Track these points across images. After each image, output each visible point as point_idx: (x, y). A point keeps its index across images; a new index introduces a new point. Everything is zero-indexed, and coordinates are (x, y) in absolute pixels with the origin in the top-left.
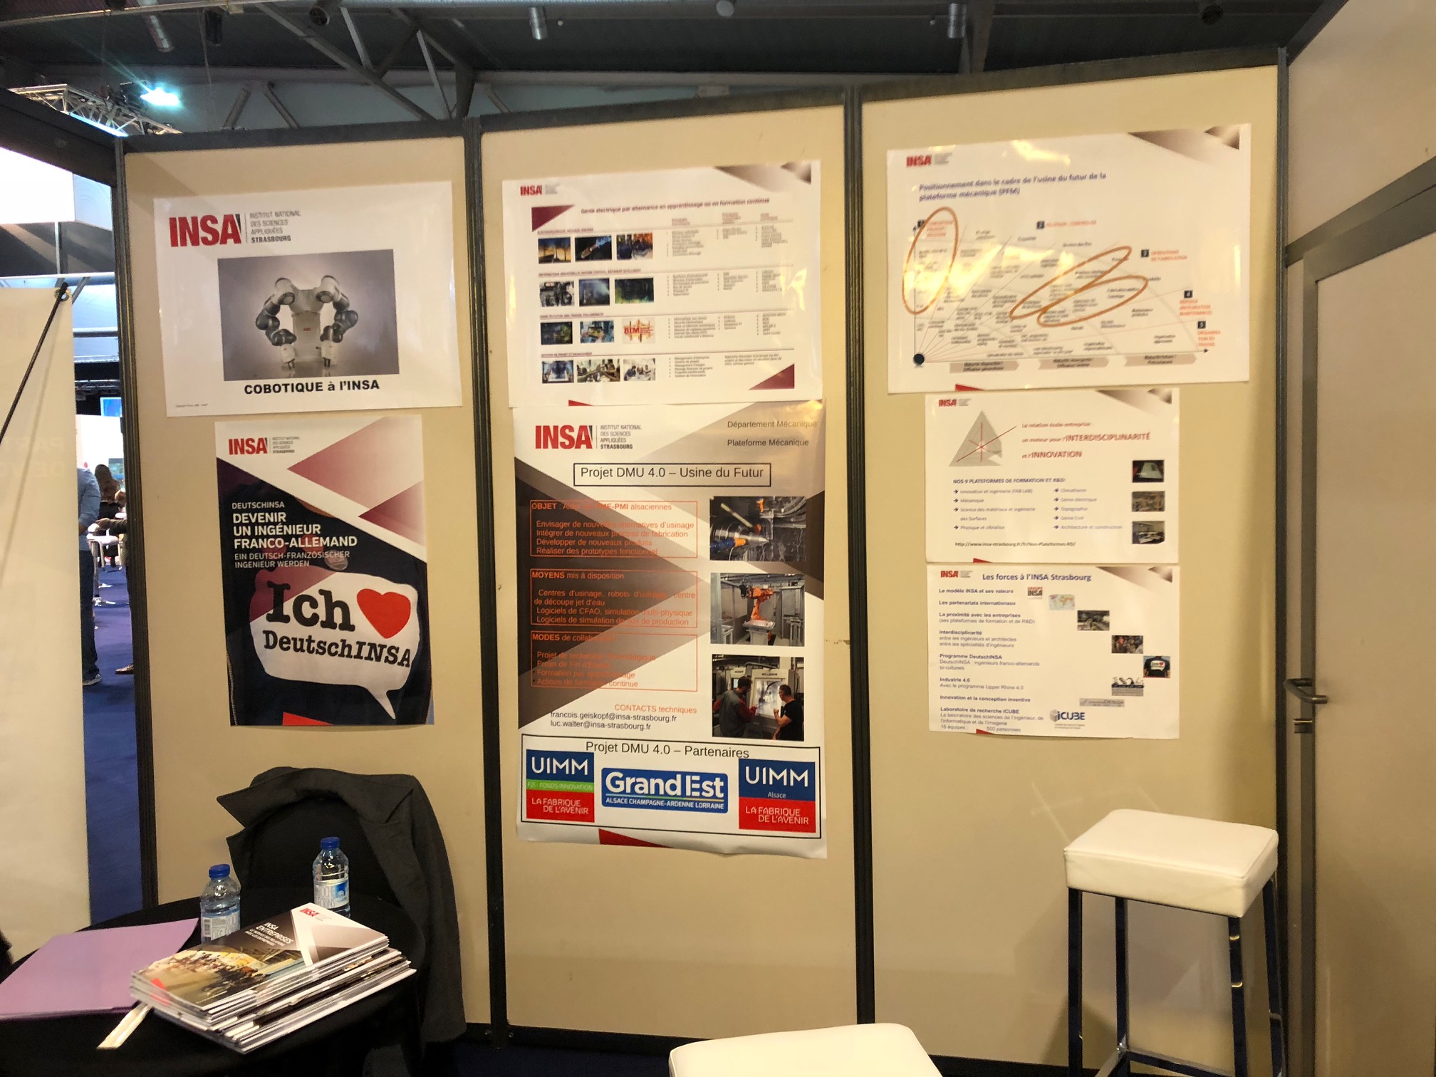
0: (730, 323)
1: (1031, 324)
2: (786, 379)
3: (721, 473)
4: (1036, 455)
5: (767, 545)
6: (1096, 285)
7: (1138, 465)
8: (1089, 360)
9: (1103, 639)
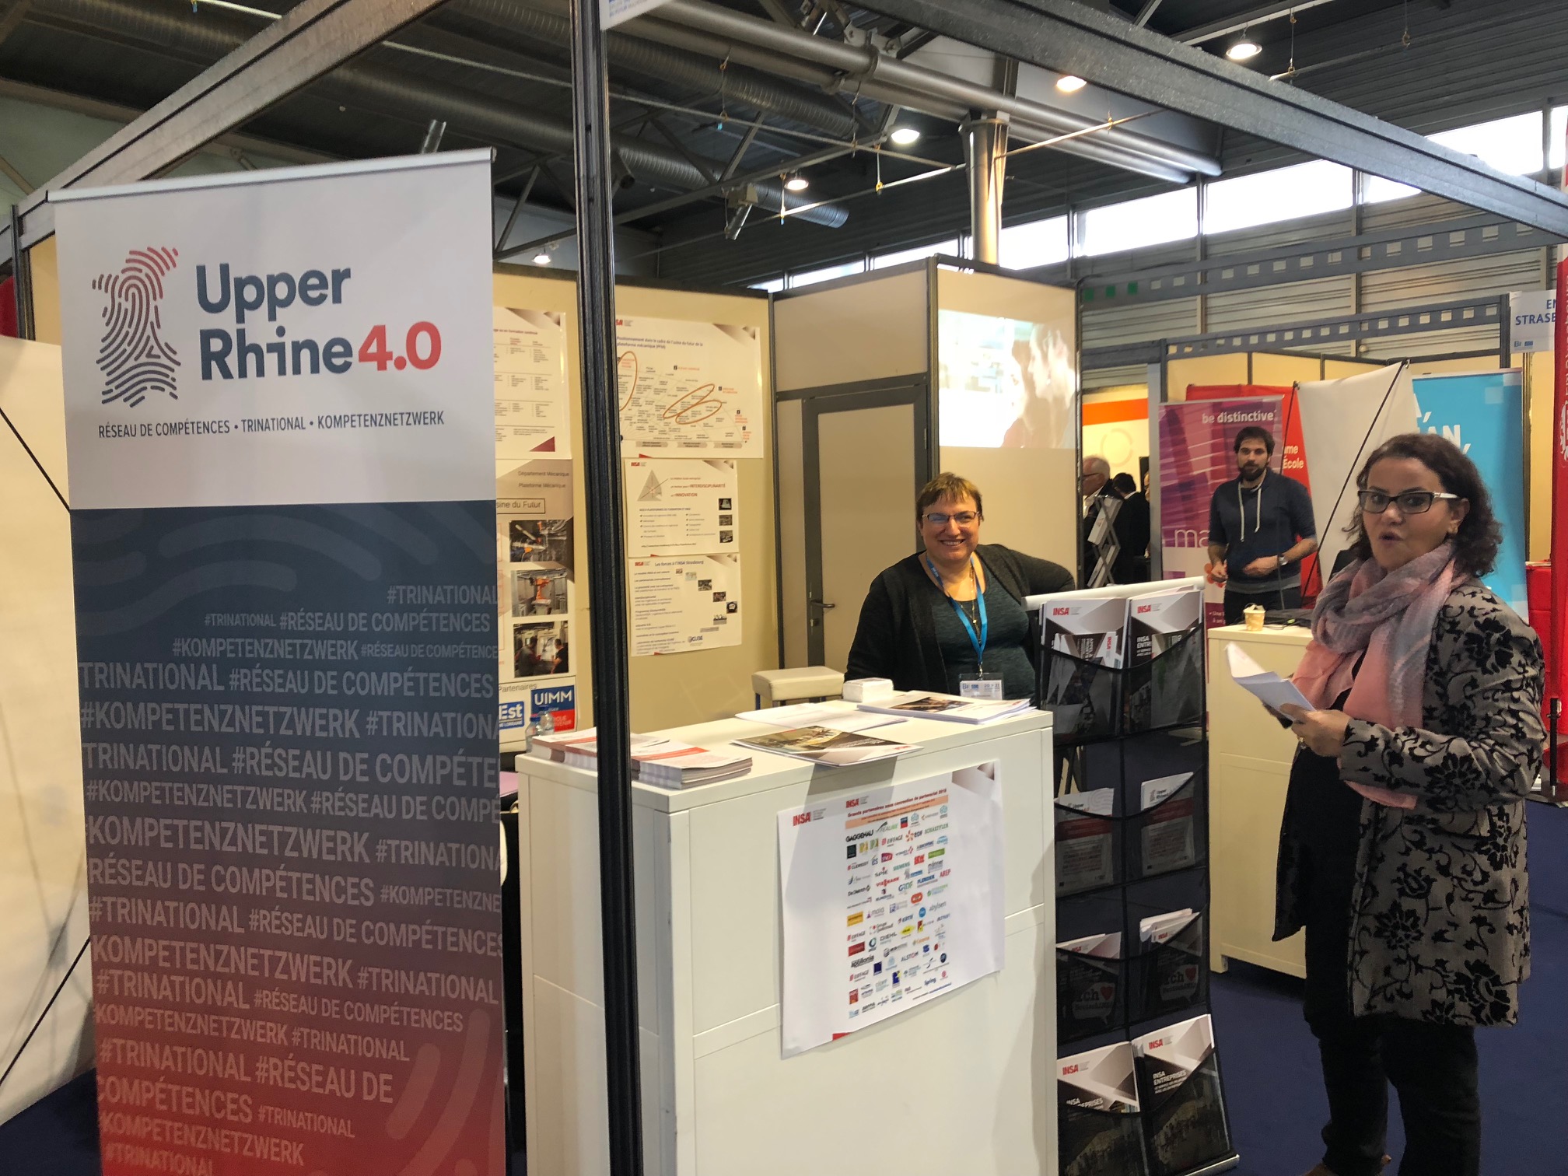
0: (516, 408)
1: (673, 422)
2: (549, 446)
3: (516, 505)
4: (678, 495)
6: (701, 404)
7: (721, 501)
8: (699, 444)
9: (709, 594)
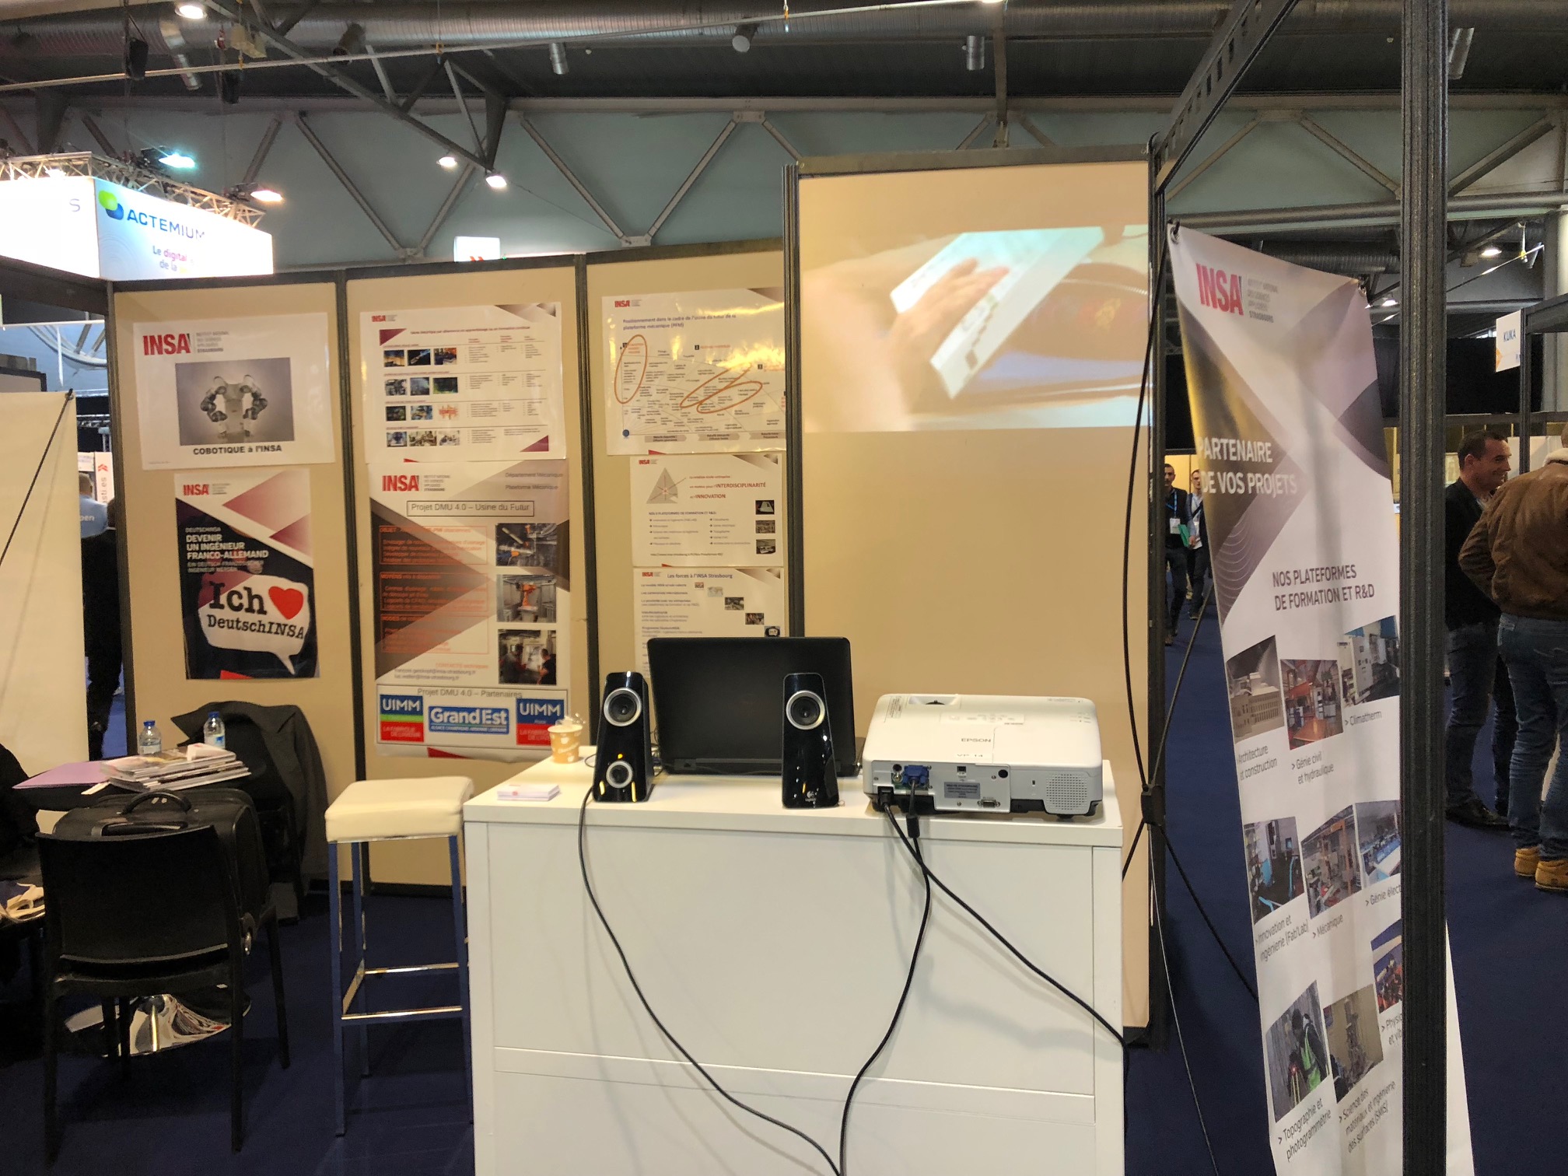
0: (507, 409)
1: (693, 411)
2: (543, 445)
3: (502, 508)
4: (699, 496)
5: (532, 556)
6: (733, 386)
7: (759, 503)
8: (728, 435)
9: (741, 615)
